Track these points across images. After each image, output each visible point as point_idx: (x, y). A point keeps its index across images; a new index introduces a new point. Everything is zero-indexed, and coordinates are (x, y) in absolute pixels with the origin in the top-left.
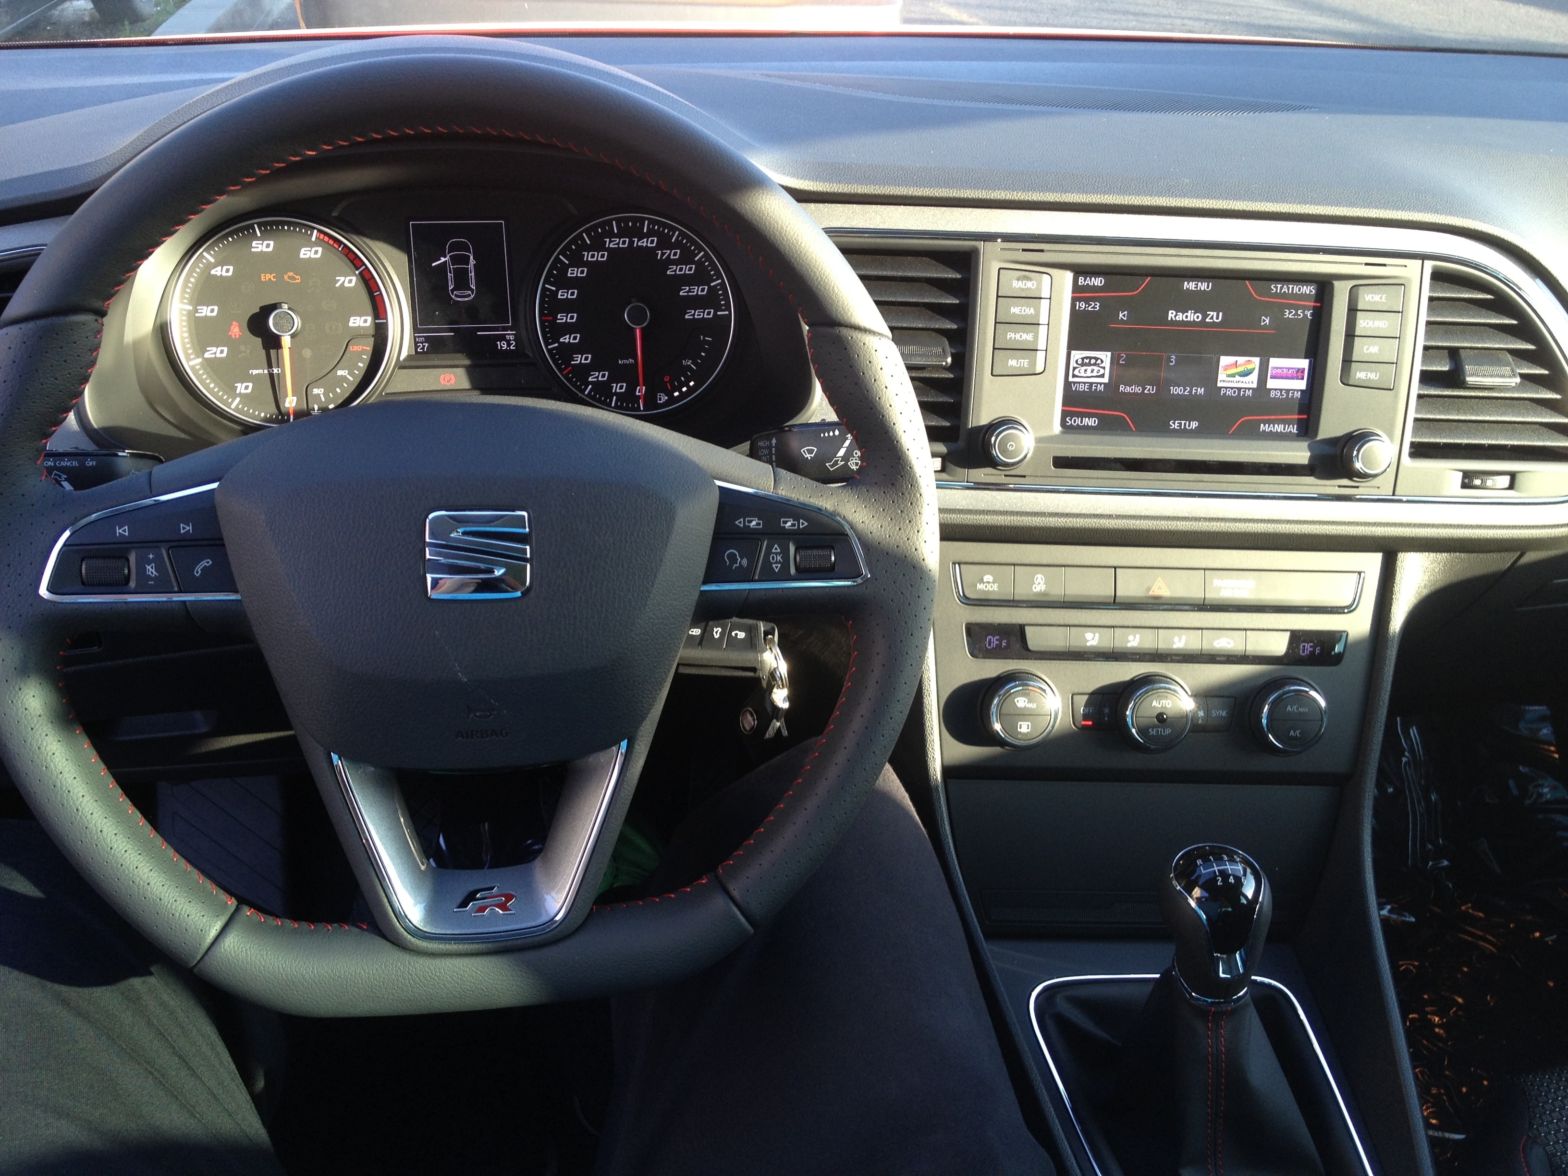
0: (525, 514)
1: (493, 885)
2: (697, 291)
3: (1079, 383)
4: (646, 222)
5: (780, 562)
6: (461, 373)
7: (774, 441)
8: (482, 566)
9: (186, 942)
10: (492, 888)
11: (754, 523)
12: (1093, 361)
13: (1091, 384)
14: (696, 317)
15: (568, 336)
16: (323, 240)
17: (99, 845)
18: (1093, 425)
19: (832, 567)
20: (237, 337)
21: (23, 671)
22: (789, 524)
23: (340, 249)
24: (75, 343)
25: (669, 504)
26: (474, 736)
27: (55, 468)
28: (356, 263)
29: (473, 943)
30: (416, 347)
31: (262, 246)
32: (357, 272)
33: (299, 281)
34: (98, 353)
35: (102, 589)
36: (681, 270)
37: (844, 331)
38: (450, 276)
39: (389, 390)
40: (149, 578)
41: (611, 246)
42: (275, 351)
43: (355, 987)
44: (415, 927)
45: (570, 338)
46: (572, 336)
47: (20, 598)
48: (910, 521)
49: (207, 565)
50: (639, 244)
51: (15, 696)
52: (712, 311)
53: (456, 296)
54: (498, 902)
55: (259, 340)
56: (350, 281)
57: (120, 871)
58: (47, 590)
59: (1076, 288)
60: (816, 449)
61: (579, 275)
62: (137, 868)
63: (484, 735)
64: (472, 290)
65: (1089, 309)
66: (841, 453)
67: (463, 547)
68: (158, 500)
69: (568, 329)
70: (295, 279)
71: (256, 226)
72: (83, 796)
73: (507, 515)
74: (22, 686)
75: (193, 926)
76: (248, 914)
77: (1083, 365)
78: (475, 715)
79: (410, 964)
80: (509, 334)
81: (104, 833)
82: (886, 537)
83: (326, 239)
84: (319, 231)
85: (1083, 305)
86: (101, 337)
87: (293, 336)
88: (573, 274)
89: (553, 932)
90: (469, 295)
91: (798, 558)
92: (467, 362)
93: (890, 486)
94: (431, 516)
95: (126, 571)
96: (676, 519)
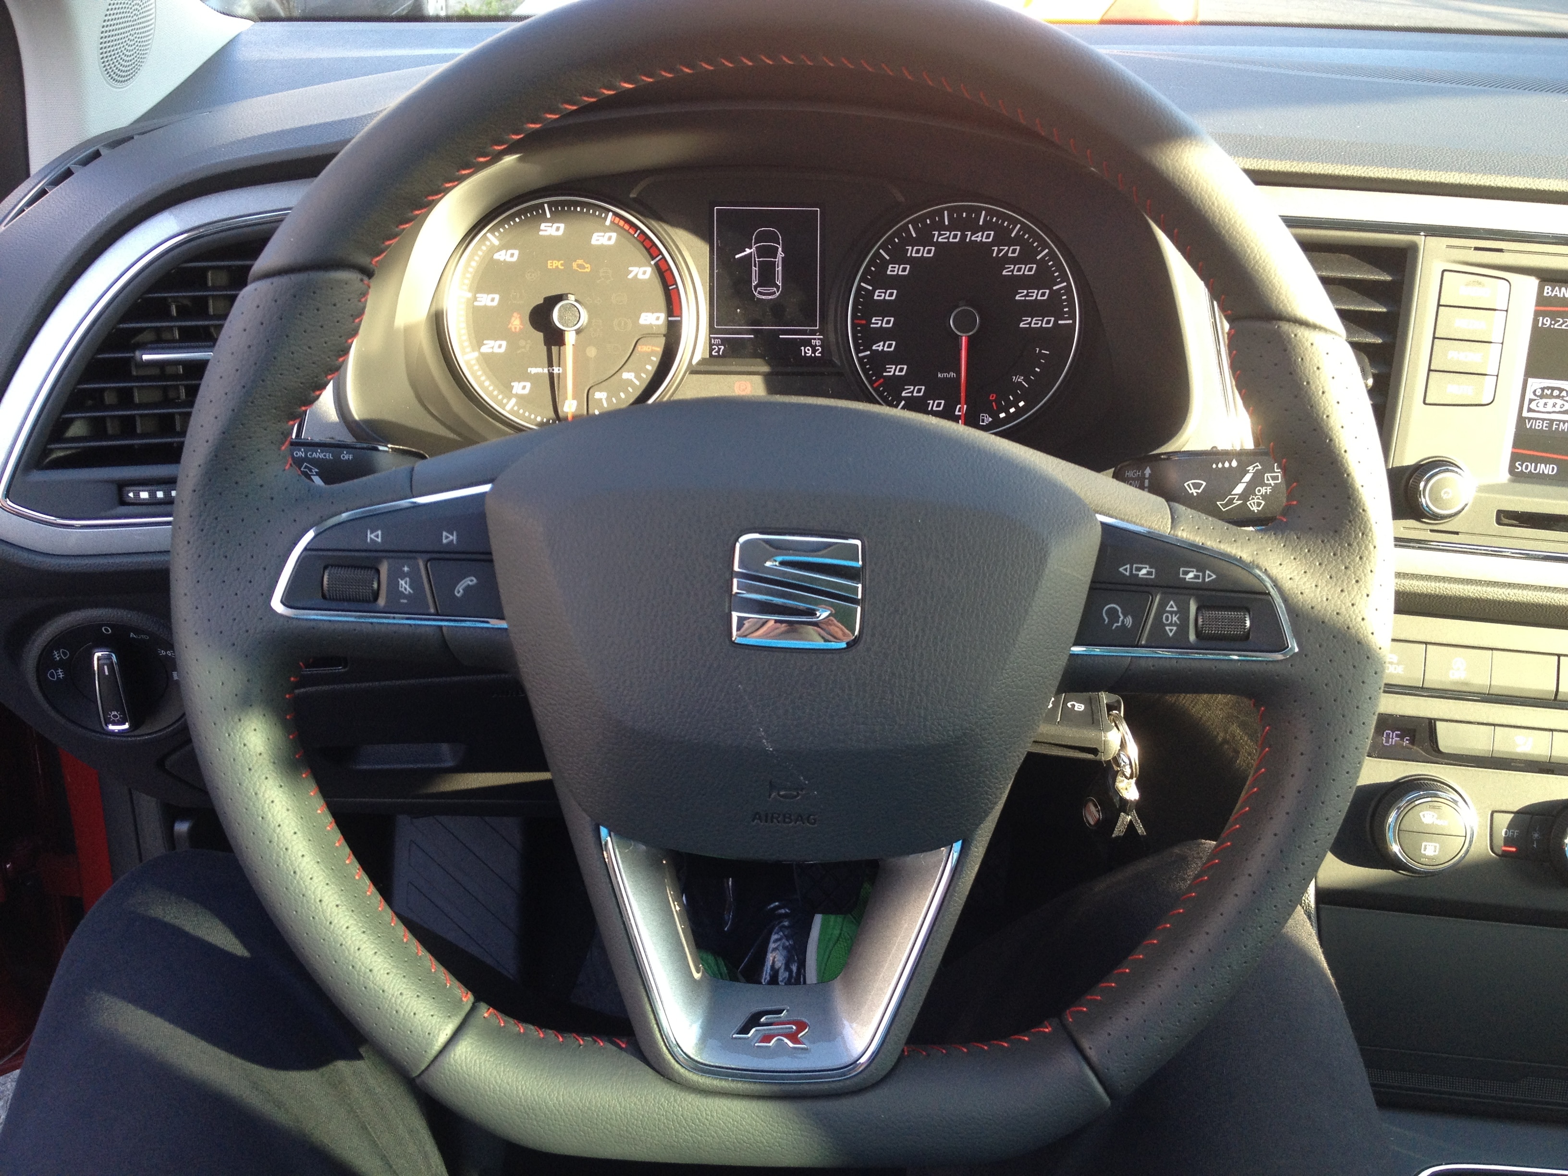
0: (858, 542)
1: (781, 1007)
2: (1036, 295)
3: (1536, 419)
4: (984, 212)
5: (1175, 624)
6: (758, 381)
7: (1148, 471)
8: (802, 605)
9: (410, 1046)
10: (781, 1012)
11: (1144, 571)
12: (1556, 393)
13: (1552, 421)
14: (1033, 325)
15: (882, 343)
16: (618, 225)
17: (317, 918)
18: (1550, 473)
19: (1246, 637)
20: (518, 330)
21: (245, 702)
22: (1191, 575)
23: (636, 235)
24: (335, 305)
25: (1040, 541)
26: (775, 821)
27: (306, 459)
28: (651, 250)
29: (755, 1083)
30: (711, 350)
31: (552, 229)
32: (653, 263)
33: (588, 270)
34: (361, 321)
35: (346, 605)
36: (1019, 270)
37: (1285, 327)
38: (755, 269)
39: (677, 397)
40: (402, 595)
41: (940, 240)
42: (557, 347)
43: (607, 1123)
44: (685, 1054)
45: (884, 346)
46: (887, 343)
47: (248, 609)
48: (1357, 581)
49: (470, 583)
50: (973, 238)
51: (232, 728)
52: (1053, 319)
53: (760, 293)
54: (787, 1031)
55: (540, 336)
56: (644, 273)
57: (339, 951)
58: (282, 602)
59: (1541, 300)
60: (1204, 484)
61: (900, 273)
62: (359, 949)
63: (787, 820)
64: (778, 287)
65: (1556, 326)
66: (1239, 489)
67: (780, 581)
68: (415, 503)
69: (883, 335)
70: (584, 268)
71: (546, 205)
72: (303, 856)
73: (837, 543)
74: (242, 717)
75: (420, 1028)
76: (486, 1015)
77: (1542, 396)
78: (779, 795)
79: (675, 1101)
80: (815, 339)
81: (324, 904)
82: (1322, 600)
83: (622, 223)
84: (616, 214)
85: (1548, 322)
86: (366, 301)
87: (578, 332)
88: (894, 271)
89: (855, 1079)
90: (774, 293)
91: (1200, 621)
92: (766, 369)
93: (1331, 534)
94: (742, 539)
95: (375, 586)
96: (1049, 560)
